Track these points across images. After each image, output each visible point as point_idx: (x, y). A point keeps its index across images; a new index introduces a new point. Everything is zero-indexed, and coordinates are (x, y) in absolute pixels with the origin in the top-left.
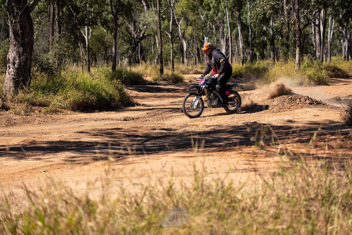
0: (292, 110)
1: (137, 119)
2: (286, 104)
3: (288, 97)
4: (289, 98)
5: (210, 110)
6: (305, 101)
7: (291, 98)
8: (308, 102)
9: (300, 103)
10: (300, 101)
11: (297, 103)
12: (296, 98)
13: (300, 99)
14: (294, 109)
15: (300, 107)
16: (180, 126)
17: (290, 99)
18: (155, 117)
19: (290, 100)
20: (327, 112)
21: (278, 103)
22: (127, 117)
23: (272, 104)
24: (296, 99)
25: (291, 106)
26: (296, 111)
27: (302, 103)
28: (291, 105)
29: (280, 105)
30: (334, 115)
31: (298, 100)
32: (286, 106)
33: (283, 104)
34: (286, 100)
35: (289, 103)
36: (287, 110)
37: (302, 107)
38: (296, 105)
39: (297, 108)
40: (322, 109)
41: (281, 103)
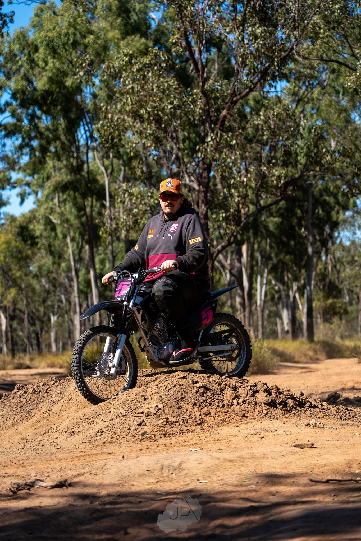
0: (209, 428)
2: (190, 408)
3: (194, 383)
4: (198, 385)
6: (253, 396)
7: (205, 387)
9: (235, 401)
10: (237, 397)
11: (226, 402)
12: (223, 386)
13: (235, 389)
14: (217, 425)
15: (237, 418)
17: (202, 390)
19: (203, 394)
20: (336, 432)
21: (161, 406)
23: (140, 410)
24: (222, 390)
25: (206, 414)
26: (225, 430)
27: (244, 402)
28: (204, 410)
29: (167, 411)
31: (229, 393)
32: (188, 413)
33: (179, 408)
34: (187, 395)
35: (198, 404)
36: (194, 428)
37: (244, 416)
38: (224, 410)
39: (227, 421)
40: (313, 421)
41: (169, 404)
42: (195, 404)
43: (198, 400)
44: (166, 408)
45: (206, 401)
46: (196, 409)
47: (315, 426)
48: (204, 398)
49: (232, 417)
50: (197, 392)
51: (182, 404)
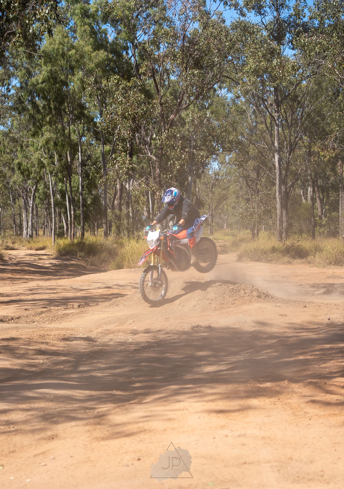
0: (238, 306)
1: (18, 318)
2: (228, 297)
3: (228, 287)
4: (230, 288)
6: (251, 293)
7: (233, 289)
8: (255, 294)
9: (245, 295)
10: (245, 293)
11: (242, 295)
12: (239, 288)
13: (244, 290)
14: (240, 305)
15: (247, 302)
16: (101, 333)
17: (232, 290)
18: (43, 315)
19: (232, 292)
21: (216, 296)
22: (4, 316)
24: (239, 290)
25: (235, 300)
26: (245, 307)
27: (249, 295)
28: (234, 298)
31: (242, 292)
32: (228, 299)
35: (230, 296)
36: (231, 306)
37: (250, 301)
38: (241, 299)
39: (244, 303)
40: (278, 305)
41: (219, 295)
43: (230, 294)
44: (218, 297)
46: (230, 298)
47: (279, 307)
50: (229, 291)
51: (225, 296)
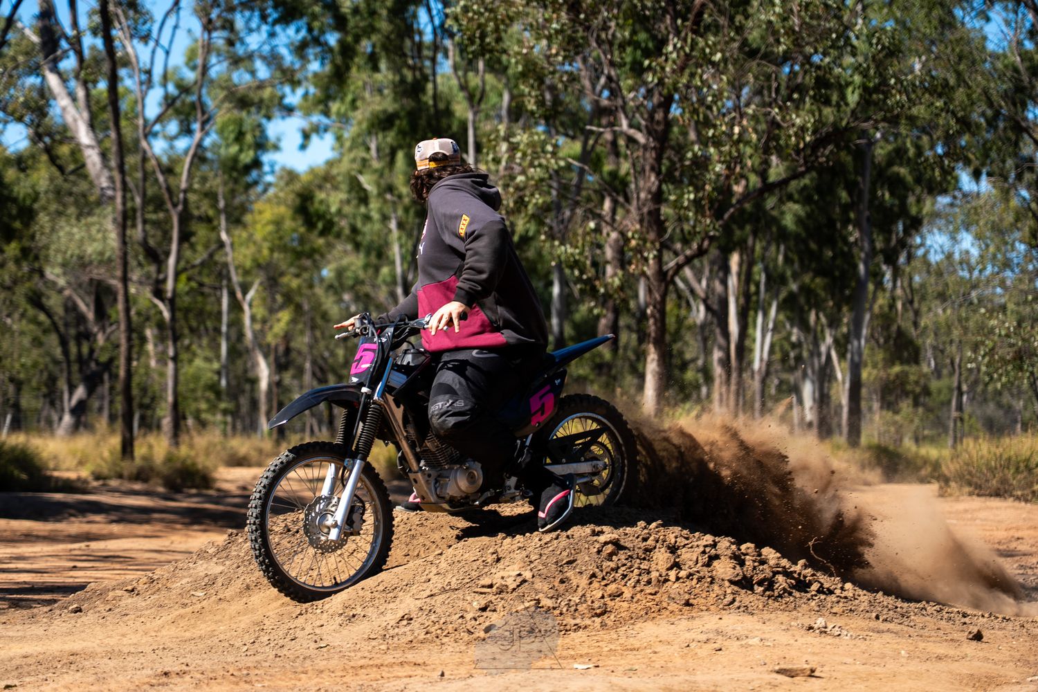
0: (619, 623)
2: (584, 581)
3: (594, 534)
4: (602, 538)
5: (78, 610)
6: (708, 565)
9: (672, 574)
10: (677, 565)
11: (654, 575)
12: (650, 542)
13: (673, 549)
14: (634, 619)
15: (673, 607)
17: (610, 548)
19: (611, 555)
20: (863, 645)
21: (527, 575)
23: (487, 581)
24: (647, 550)
25: (614, 596)
26: (649, 631)
27: (690, 576)
28: (612, 588)
29: (539, 585)
30: (914, 666)
31: (661, 558)
32: (580, 592)
33: (562, 582)
34: (579, 557)
35: (600, 575)
36: (588, 622)
37: (687, 604)
38: (649, 589)
39: (653, 612)
40: (820, 622)
41: (544, 571)
42: (594, 575)
43: (600, 567)
44: (537, 580)
45: (616, 569)
46: (596, 585)
47: (823, 631)
48: (612, 565)
49: (665, 605)
50: (599, 552)
51: (570, 574)
